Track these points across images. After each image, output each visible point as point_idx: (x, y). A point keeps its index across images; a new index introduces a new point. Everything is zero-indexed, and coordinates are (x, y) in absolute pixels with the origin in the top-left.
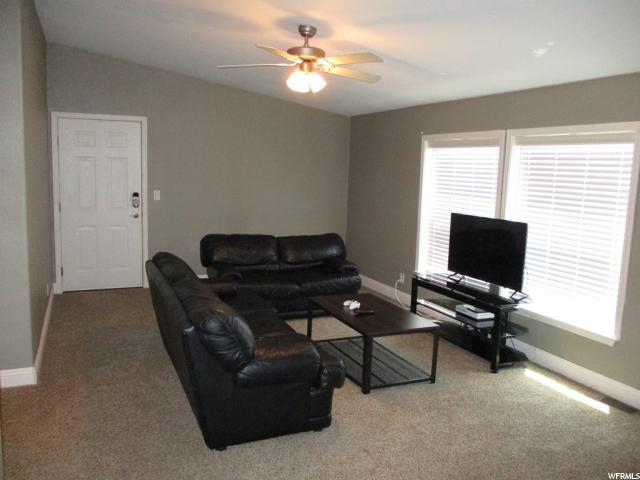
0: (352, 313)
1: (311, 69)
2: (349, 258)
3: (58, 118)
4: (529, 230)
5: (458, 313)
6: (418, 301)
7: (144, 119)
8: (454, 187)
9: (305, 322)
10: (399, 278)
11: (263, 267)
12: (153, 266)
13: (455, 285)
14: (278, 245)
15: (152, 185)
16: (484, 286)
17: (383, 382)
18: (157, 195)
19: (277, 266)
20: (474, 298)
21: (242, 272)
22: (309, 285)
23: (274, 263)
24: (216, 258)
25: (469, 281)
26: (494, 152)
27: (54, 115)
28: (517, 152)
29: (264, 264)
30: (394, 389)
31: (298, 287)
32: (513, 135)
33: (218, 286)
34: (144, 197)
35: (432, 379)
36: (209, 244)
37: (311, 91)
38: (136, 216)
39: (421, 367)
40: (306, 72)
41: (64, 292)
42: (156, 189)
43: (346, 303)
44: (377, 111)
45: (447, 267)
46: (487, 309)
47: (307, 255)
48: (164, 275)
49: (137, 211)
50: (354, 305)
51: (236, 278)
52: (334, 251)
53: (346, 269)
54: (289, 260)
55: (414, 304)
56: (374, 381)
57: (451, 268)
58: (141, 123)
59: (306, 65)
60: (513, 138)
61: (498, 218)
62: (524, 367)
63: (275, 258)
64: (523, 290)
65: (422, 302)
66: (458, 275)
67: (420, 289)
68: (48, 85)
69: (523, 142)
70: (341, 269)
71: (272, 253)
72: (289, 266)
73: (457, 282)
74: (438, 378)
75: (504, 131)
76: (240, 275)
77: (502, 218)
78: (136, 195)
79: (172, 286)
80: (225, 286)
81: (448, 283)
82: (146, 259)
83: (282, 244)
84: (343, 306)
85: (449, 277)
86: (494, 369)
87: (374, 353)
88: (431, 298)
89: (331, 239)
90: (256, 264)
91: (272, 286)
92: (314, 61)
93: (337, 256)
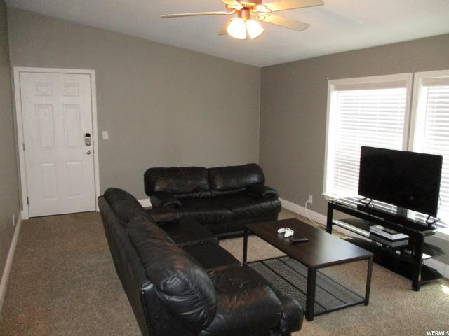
0: (288, 240)
1: (248, 17)
2: (267, 184)
3: (20, 72)
4: (444, 161)
5: (372, 233)
6: (333, 221)
7: (93, 72)
8: (359, 124)
9: (241, 240)
10: (308, 199)
11: (197, 194)
12: (105, 203)
13: (366, 208)
14: (209, 174)
15: (101, 127)
16: (392, 208)
17: (325, 309)
18: (105, 135)
19: (209, 193)
20: (383, 219)
21: (180, 199)
22: (239, 209)
23: (206, 191)
24: (157, 188)
25: (377, 204)
26: (401, 93)
27: (16, 70)
28: (424, 92)
29: (197, 192)
30: (334, 314)
31: (229, 212)
32: (419, 76)
33: (163, 216)
34: (95, 138)
35: (366, 302)
36: (152, 177)
37: (248, 38)
38: (89, 153)
39: (357, 291)
40: (245, 19)
41: (30, 218)
42: (104, 130)
43: (280, 231)
44: (287, 61)
45: (357, 192)
46: (400, 231)
47: (233, 183)
48: (115, 213)
49: (90, 148)
50: (289, 233)
51: (176, 206)
52: (254, 179)
53: (268, 194)
54: (218, 187)
55: (330, 223)
56: (317, 309)
57: (360, 193)
58: (90, 75)
59: (244, 12)
60: (421, 80)
61: (405, 150)
62: (440, 283)
63: (207, 187)
64: (438, 215)
65: (337, 222)
66: (368, 199)
67: (335, 211)
68: (10, 43)
69: (428, 83)
70: (264, 194)
71: (204, 182)
72: (218, 192)
73: (367, 205)
74: (371, 300)
75: (411, 74)
76: (179, 203)
77: (409, 150)
78: (88, 135)
79: (124, 226)
80: (168, 216)
81: (359, 205)
82: (98, 195)
83: (212, 174)
84: (278, 233)
85: (360, 201)
86: (416, 288)
87: (318, 282)
88: (342, 218)
89: (251, 168)
90: (192, 192)
91: (208, 213)
92: (252, 8)
93: (258, 183)
